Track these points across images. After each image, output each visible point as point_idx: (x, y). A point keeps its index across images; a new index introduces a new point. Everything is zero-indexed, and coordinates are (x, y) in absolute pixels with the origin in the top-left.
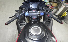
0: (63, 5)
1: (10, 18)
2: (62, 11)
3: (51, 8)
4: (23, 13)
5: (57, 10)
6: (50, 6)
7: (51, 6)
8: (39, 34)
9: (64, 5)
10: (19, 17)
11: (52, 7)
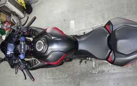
0: (5, 5)
1: (26, 79)
2: (15, 6)
3: (9, 23)
4: (20, 60)
5: (13, 14)
6: (6, 25)
7: (5, 23)
8: (43, 43)
9: (5, 3)
10: (25, 65)
11: (7, 21)
